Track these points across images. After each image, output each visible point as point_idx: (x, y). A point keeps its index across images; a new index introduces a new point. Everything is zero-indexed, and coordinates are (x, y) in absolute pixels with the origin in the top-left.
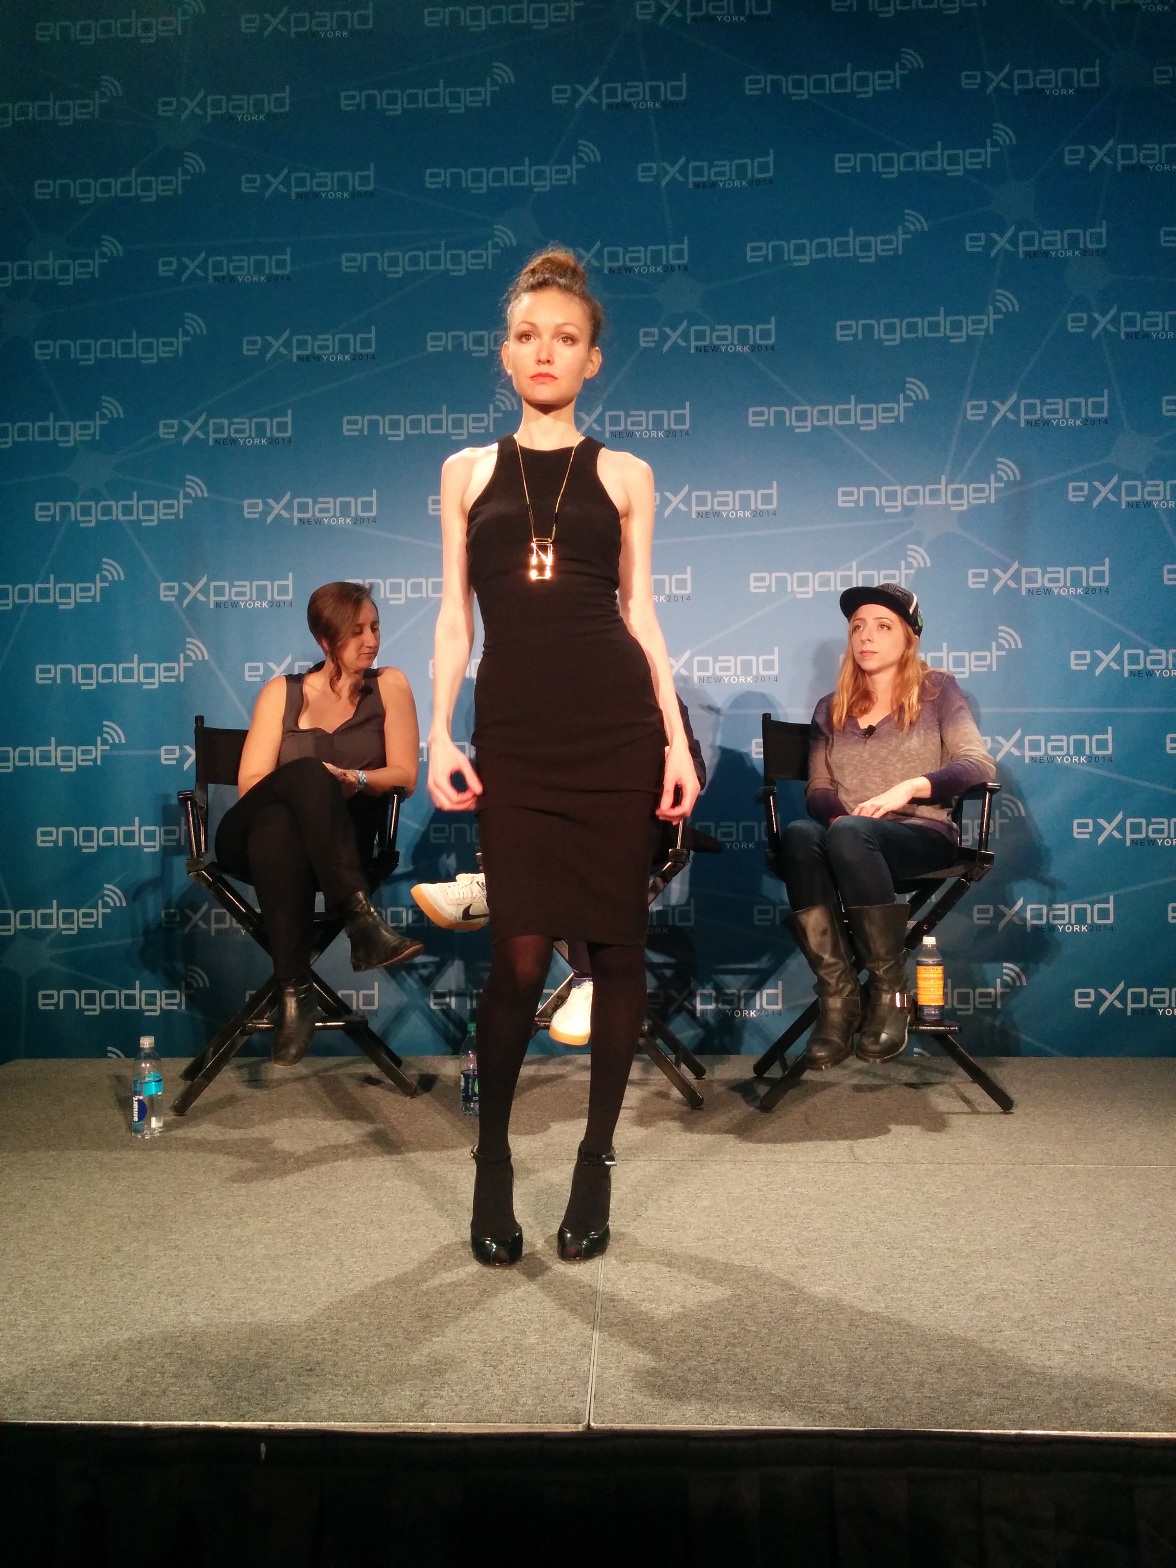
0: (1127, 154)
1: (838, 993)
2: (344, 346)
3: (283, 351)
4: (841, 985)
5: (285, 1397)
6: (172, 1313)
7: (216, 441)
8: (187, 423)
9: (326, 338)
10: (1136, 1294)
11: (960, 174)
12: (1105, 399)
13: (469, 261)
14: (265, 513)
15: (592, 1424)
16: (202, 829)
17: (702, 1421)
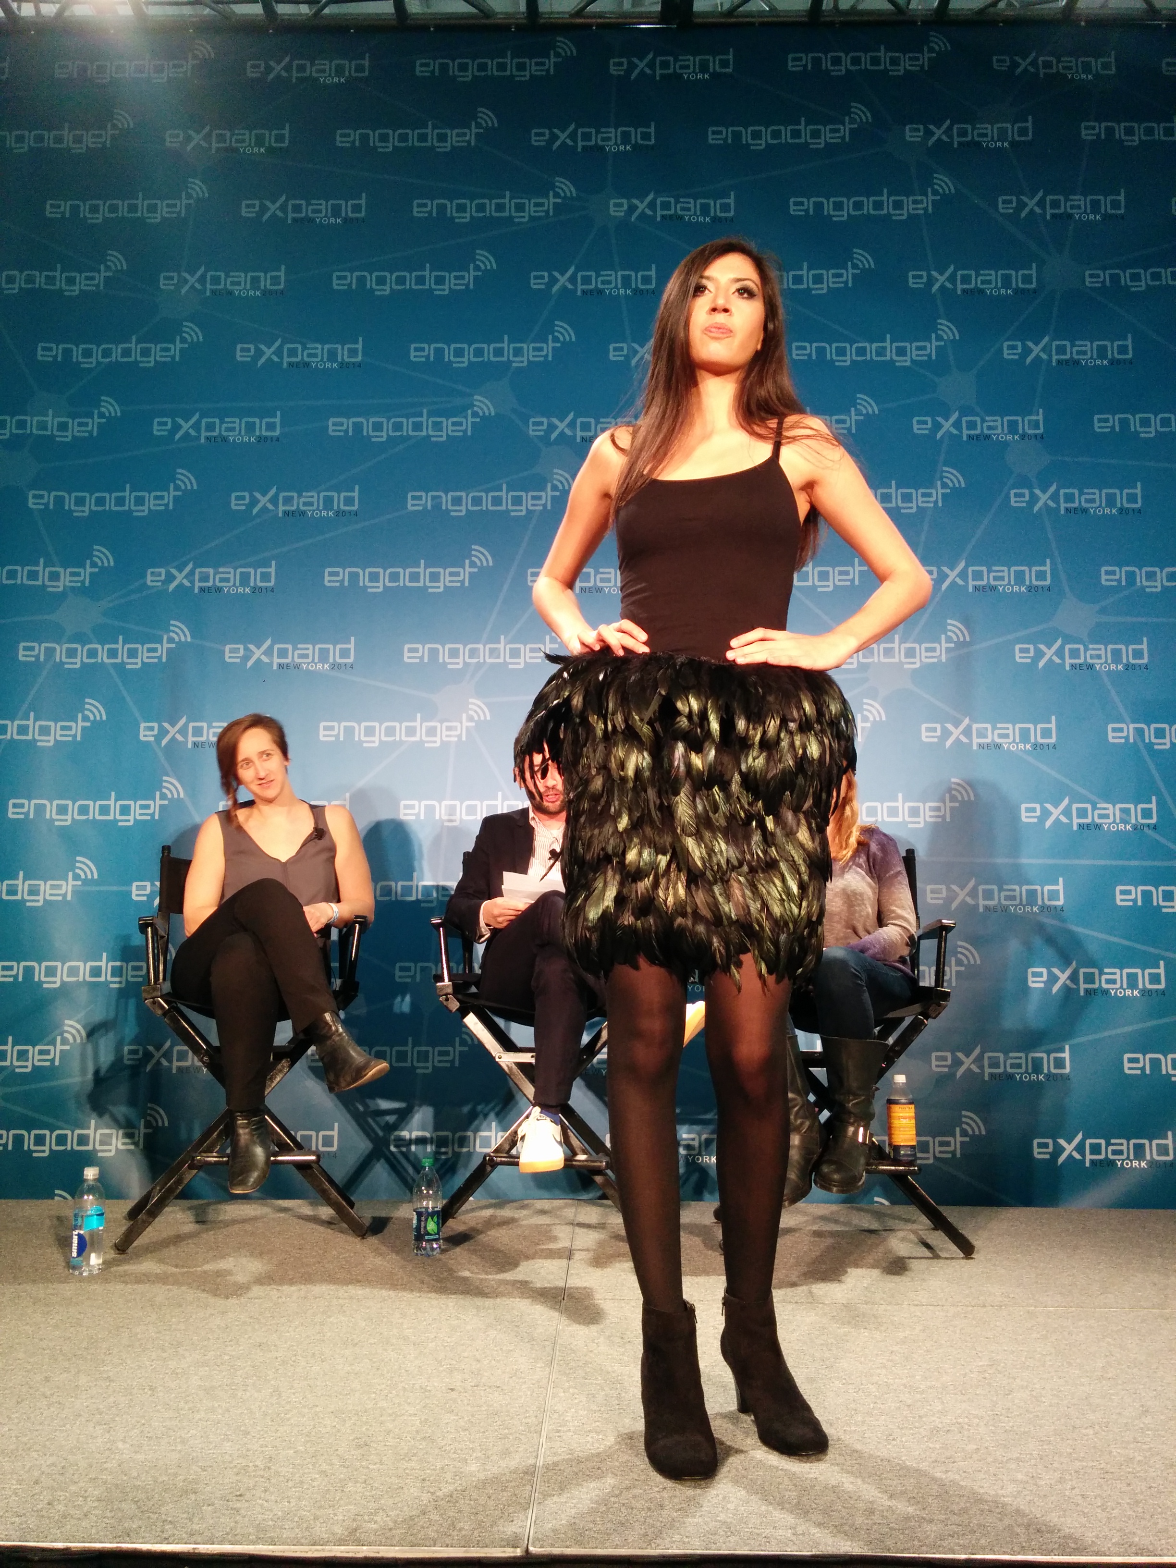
0: (1061, 350)
1: (798, 1129)
2: (328, 502)
3: (270, 507)
4: (799, 1121)
5: (211, 1521)
6: (100, 1440)
7: (202, 589)
8: (174, 571)
9: (311, 496)
10: (1092, 1427)
11: (908, 364)
12: (1047, 568)
13: (449, 428)
14: (246, 658)
15: (531, 1549)
16: (161, 958)
17: (645, 1545)
